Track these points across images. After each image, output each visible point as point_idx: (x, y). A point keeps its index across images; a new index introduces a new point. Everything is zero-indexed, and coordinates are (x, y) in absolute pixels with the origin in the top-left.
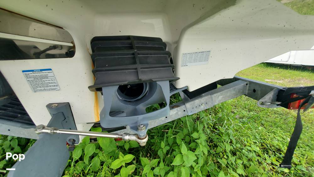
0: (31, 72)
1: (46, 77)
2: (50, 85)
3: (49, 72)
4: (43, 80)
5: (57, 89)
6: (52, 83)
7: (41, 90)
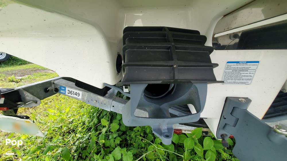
0: (235, 64)
1: (247, 70)
2: (243, 78)
3: (253, 65)
4: (241, 72)
5: (247, 83)
6: (247, 76)
7: (230, 83)
